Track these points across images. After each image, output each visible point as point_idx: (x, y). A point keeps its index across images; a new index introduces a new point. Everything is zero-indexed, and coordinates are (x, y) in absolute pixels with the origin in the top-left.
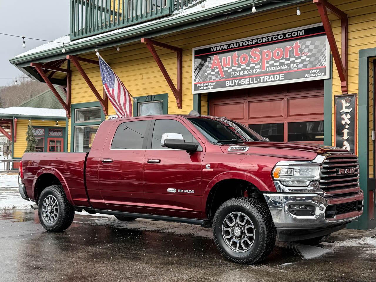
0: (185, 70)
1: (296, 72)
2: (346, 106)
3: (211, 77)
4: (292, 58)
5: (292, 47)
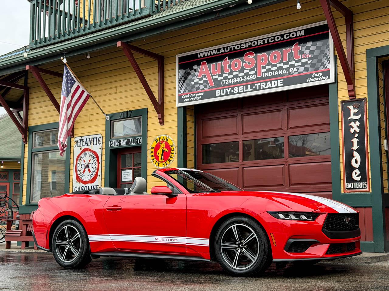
1: (296, 77)
2: (354, 112)
3: (199, 87)
4: (292, 61)
5: (291, 49)
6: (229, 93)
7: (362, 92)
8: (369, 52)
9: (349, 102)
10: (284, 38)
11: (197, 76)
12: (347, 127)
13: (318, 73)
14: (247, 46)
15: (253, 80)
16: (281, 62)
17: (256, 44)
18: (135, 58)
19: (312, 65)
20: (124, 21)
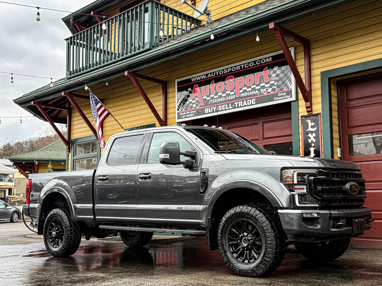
1: (266, 96)
2: (311, 125)
3: (192, 105)
4: (262, 83)
5: (262, 72)
6: (215, 111)
7: (317, 108)
8: (323, 74)
9: (307, 116)
10: (256, 64)
11: (191, 97)
12: (306, 139)
13: (282, 93)
14: (228, 72)
15: (233, 100)
16: (254, 84)
17: (235, 70)
18: (141, 85)
19: (278, 86)
20: (131, 54)
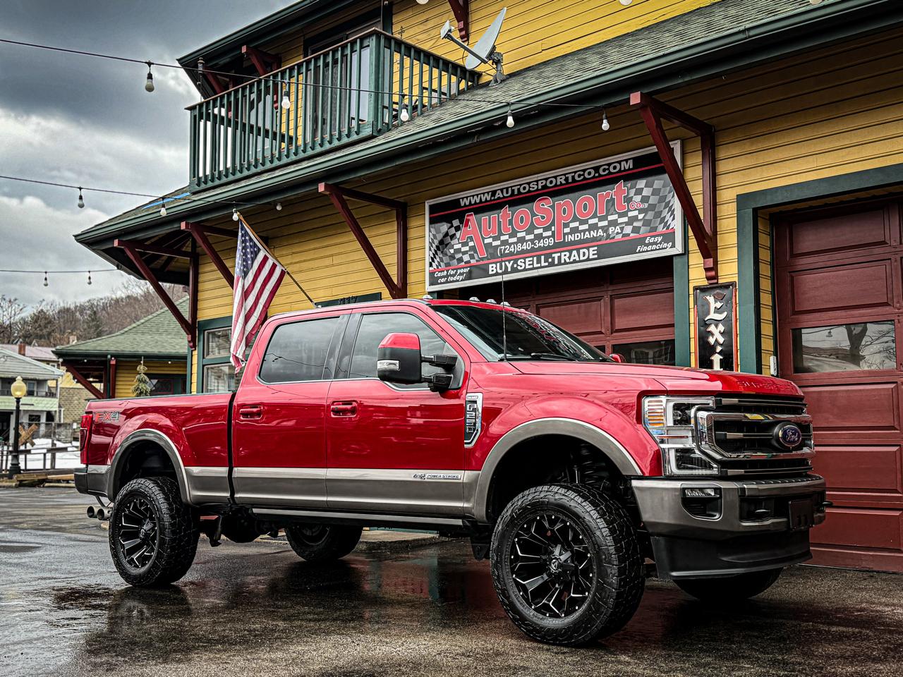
0: (412, 244)
1: (619, 242)
2: (715, 308)
3: (462, 257)
4: (612, 214)
5: (611, 192)
6: (509, 270)
7: (729, 270)
8: (742, 200)
9: (708, 288)
10: (599, 174)
11: (458, 239)
12: (704, 335)
13: (655, 236)
14: (540, 187)
15: (549, 247)
16: (594, 216)
17: (554, 184)
18: (350, 209)
19: (646, 223)
20: (332, 146)
